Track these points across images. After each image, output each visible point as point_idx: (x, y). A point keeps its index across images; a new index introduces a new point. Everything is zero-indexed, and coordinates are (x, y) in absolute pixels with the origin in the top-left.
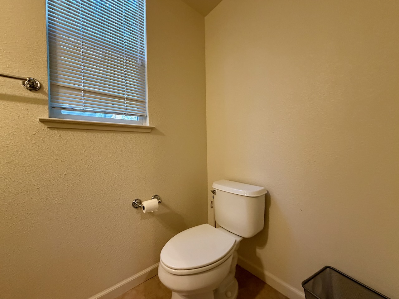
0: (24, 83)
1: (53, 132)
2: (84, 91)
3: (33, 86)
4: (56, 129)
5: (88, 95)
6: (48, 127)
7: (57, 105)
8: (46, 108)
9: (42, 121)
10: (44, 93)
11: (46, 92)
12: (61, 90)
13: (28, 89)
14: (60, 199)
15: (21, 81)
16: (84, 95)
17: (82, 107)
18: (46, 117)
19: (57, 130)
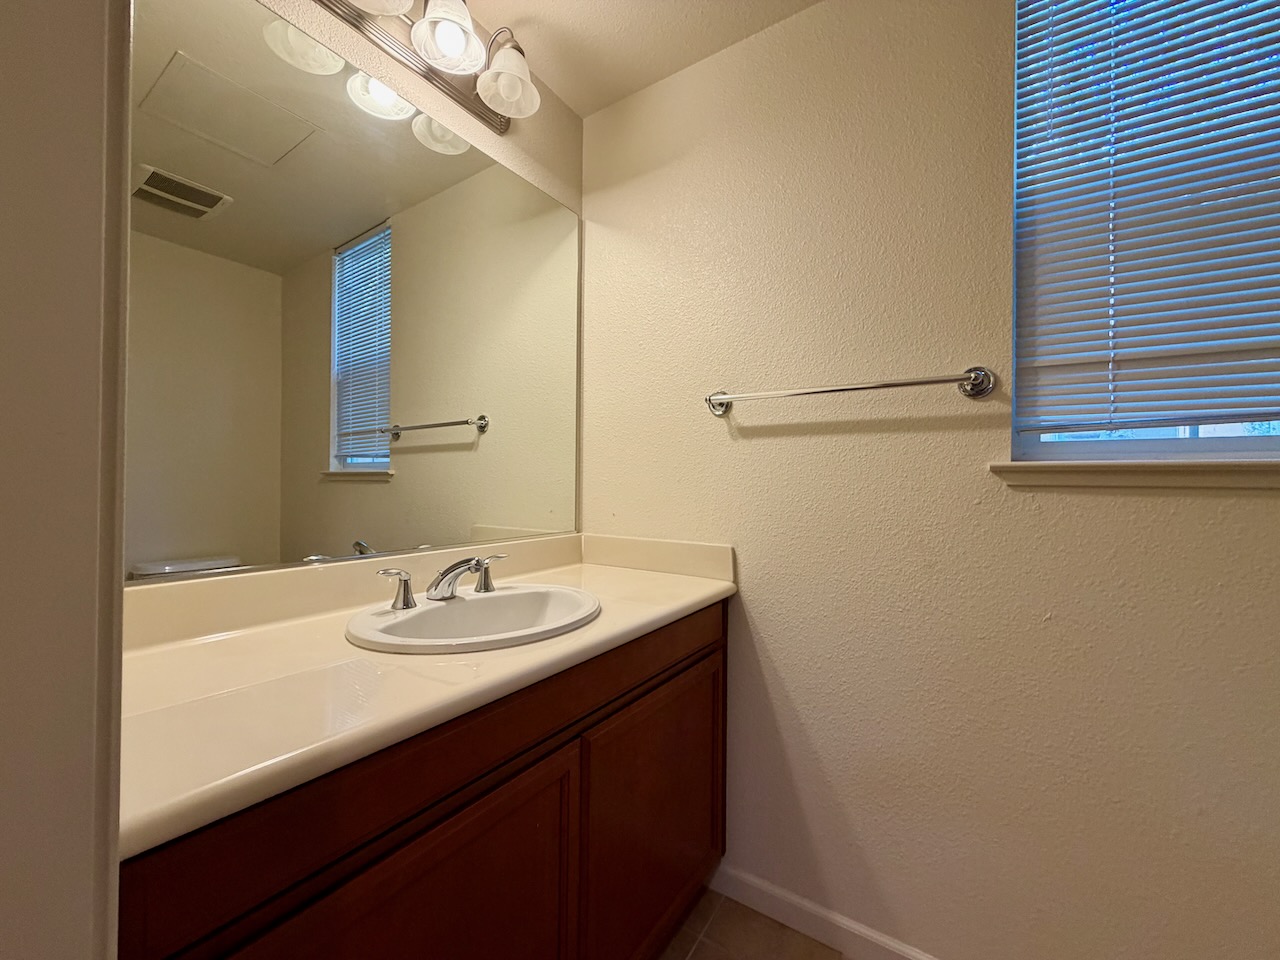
0: (961, 386)
1: (1021, 497)
2: (1114, 361)
3: (979, 387)
4: (1028, 489)
5: (1127, 374)
6: (1009, 486)
7: (1032, 421)
8: (1007, 434)
9: (997, 471)
10: (1003, 398)
11: (1006, 394)
12: (1045, 379)
13: (969, 396)
14: (1033, 682)
15: (955, 385)
16: (1114, 376)
17: (1107, 415)
18: (1006, 461)
19: (1031, 492)
